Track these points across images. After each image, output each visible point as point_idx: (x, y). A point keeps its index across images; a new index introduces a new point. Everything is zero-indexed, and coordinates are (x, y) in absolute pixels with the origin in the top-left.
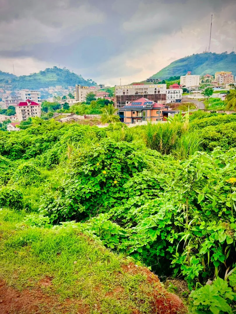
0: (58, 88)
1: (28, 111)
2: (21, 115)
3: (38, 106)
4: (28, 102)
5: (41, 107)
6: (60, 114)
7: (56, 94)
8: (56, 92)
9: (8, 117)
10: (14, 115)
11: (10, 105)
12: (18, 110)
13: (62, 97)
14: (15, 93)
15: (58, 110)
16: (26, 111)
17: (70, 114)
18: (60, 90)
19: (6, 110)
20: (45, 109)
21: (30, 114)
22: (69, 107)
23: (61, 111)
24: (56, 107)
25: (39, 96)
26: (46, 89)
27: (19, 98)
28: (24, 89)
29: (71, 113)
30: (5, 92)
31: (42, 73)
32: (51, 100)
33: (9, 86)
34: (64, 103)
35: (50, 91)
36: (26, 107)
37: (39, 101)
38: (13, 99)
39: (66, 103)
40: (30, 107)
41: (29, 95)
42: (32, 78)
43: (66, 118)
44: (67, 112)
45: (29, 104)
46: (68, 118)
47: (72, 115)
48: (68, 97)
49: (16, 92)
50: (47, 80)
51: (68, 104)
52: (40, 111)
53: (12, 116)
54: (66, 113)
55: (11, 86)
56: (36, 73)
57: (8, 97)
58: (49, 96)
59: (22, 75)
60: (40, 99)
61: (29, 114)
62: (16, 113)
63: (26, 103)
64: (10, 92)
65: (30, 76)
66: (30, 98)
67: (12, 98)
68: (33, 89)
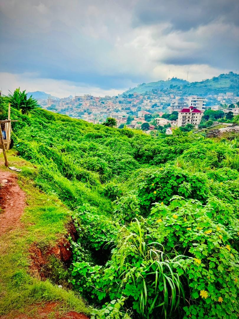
0: (229, 95)
1: (189, 117)
2: (181, 121)
3: (199, 114)
4: (190, 109)
5: (202, 115)
6: (220, 124)
7: (224, 101)
8: (225, 99)
9: (170, 121)
10: (175, 120)
11: (175, 110)
12: (180, 116)
13: (229, 105)
14: (183, 99)
15: (220, 119)
16: (187, 117)
17: (231, 124)
18: (229, 97)
19: (169, 115)
20: (206, 117)
21: (190, 120)
22: (233, 116)
23: (223, 120)
24: (218, 116)
25: (205, 103)
26: (215, 96)
27: (185, 104)
28: (193, 95)
29: (234, 123)
30: (174, 98)
31: (215, 79)
32: (216, 108)
33: (179, 92)
34: (228, 111)
35: (219, 98)
36: (188, 114)
37: (203, 108)
38: (180, 105)
39: (230, 113)
40: (191, 114)
41: (195, 101)
42: (203, 84)
43: (226, 128)
44: (229, 122)
45: (191, 111)
46: (228, 129)
47: (233, 126)
48: (236, 105)
49: (185, 98)
50: (219, 86)
51: (233, 113)
52: (201, 118)
53: (173, 121)
54: (227, 123)
55: (181, 92)
56: (208, 79)
57: (175, 103)
58: (216, 103)
59: (194, 81)
60: (204, 107)
61: (188, 120)
62: (177, 119)
63: (189, 109)
64: (179, 97)
65: (201, 83)
66: (195, 105)
67: (179, 103)
68: (201, 95)
